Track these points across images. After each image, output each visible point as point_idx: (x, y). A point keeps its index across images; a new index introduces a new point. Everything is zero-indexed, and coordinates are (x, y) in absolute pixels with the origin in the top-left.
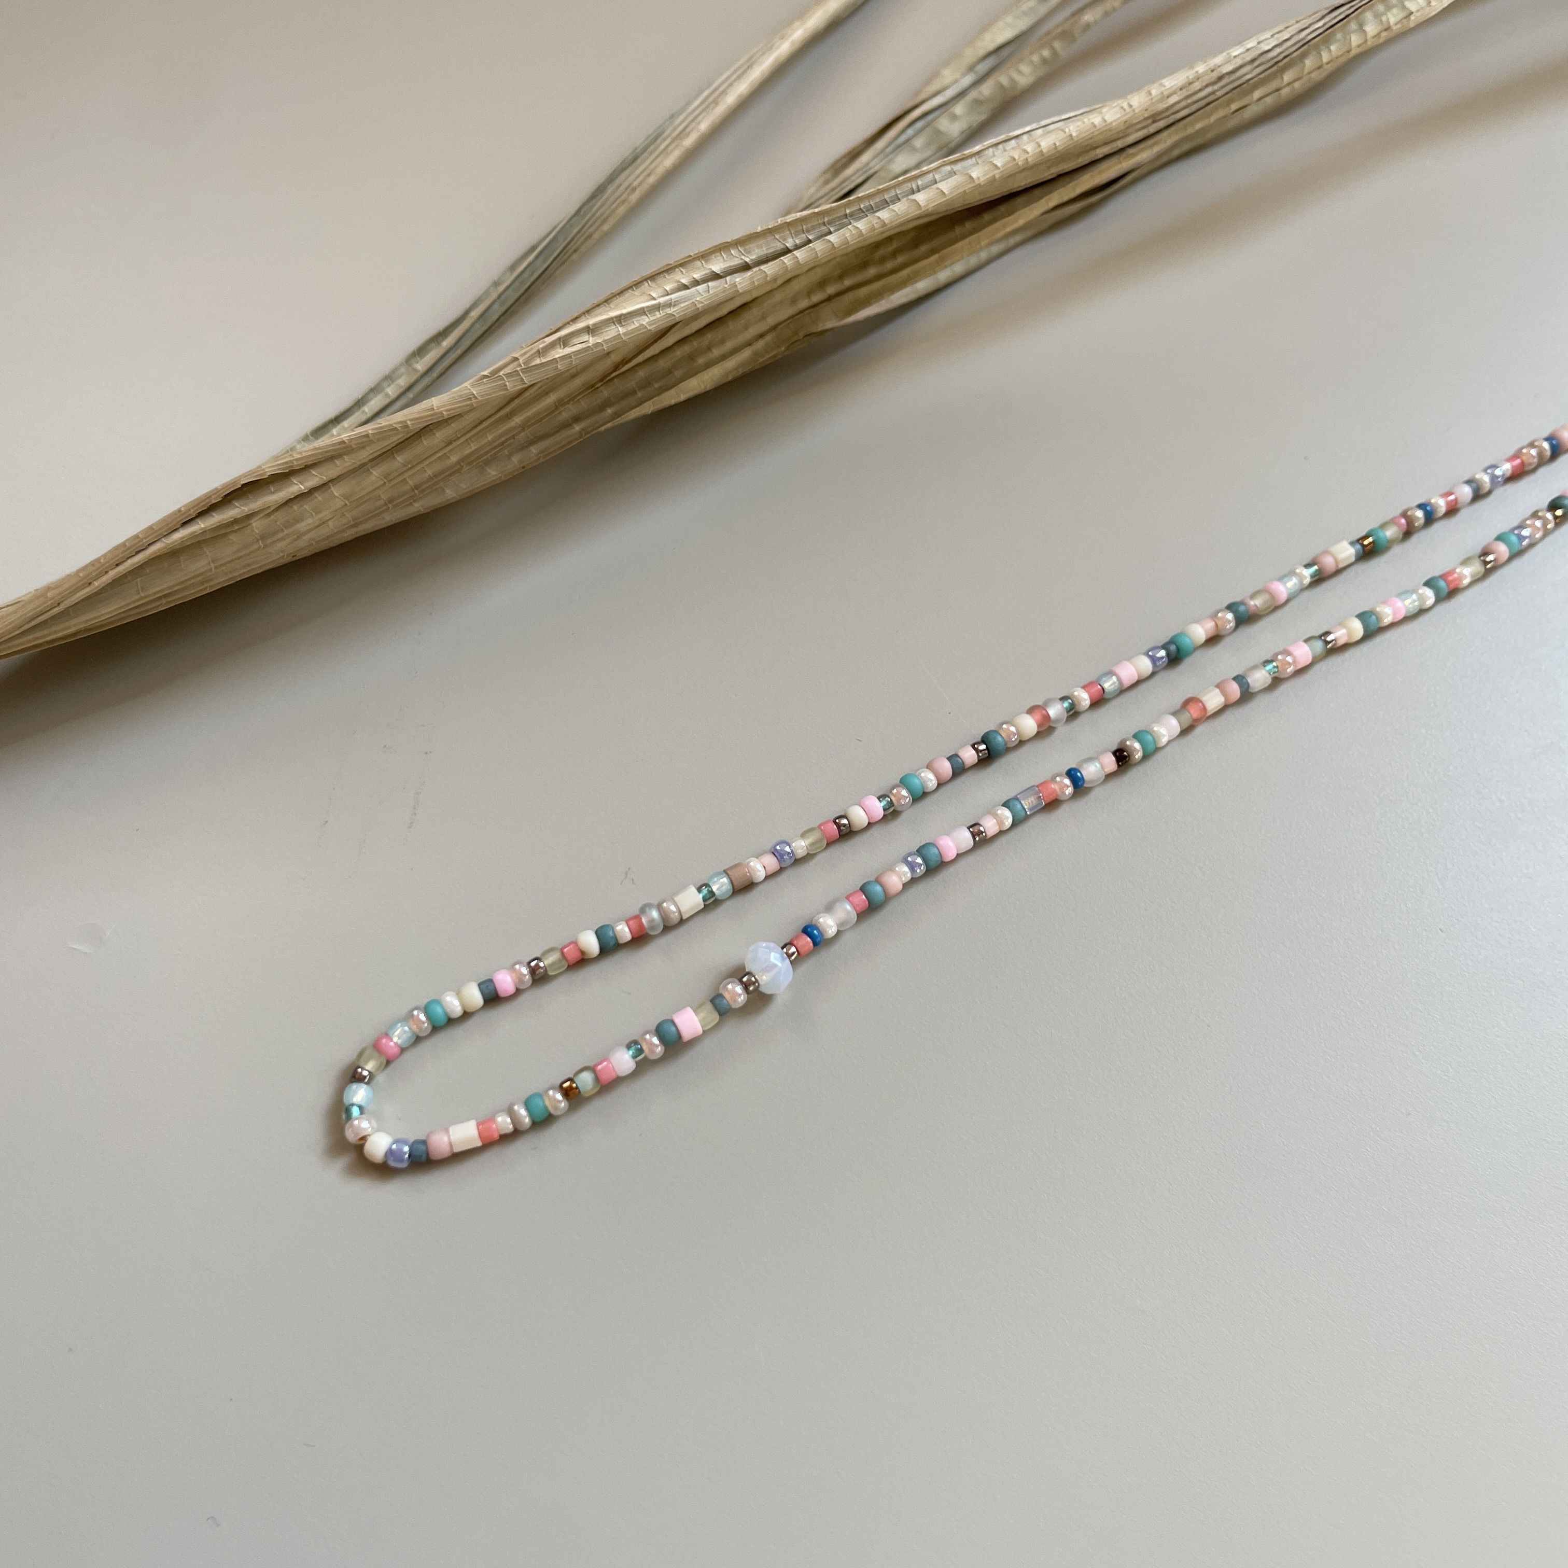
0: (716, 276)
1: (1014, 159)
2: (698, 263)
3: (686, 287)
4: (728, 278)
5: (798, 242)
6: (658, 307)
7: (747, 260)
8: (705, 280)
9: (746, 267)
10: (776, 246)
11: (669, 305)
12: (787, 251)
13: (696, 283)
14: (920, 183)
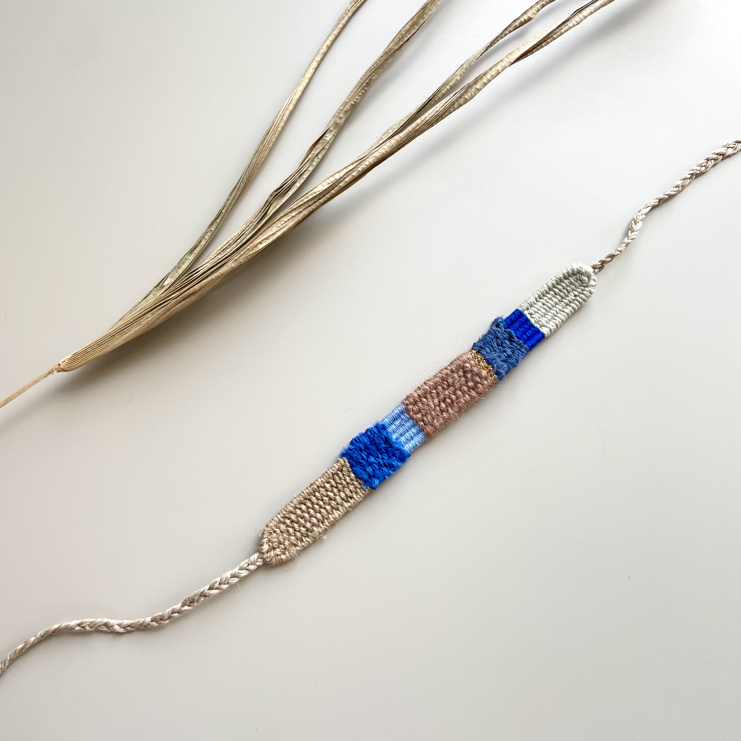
0: (293, 217)
1: (364, 168)
2: (289, 214)
3: (287, 222)
4: (297, 216)
5: (312, 202)
6: (281, 229)
7: (300, 210)
8: (291, 218)
9: (300, 212)
10: (307, 205)
11: (283, 227)
12: (310, 206)
13: (289, 220)
14: (341, 179)
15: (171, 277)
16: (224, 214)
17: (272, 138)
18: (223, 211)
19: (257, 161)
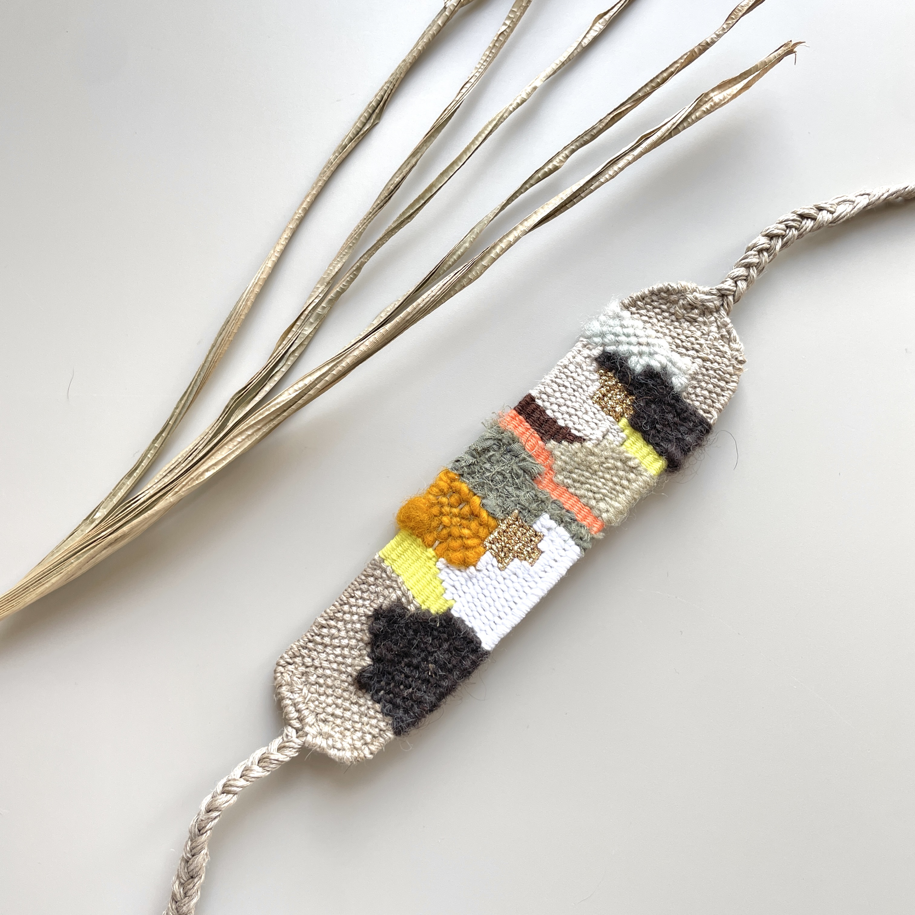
15: (105, 508)
16: (171, 426)
17: (233, 328)
18: (170, 422)
19: (214, 358)
